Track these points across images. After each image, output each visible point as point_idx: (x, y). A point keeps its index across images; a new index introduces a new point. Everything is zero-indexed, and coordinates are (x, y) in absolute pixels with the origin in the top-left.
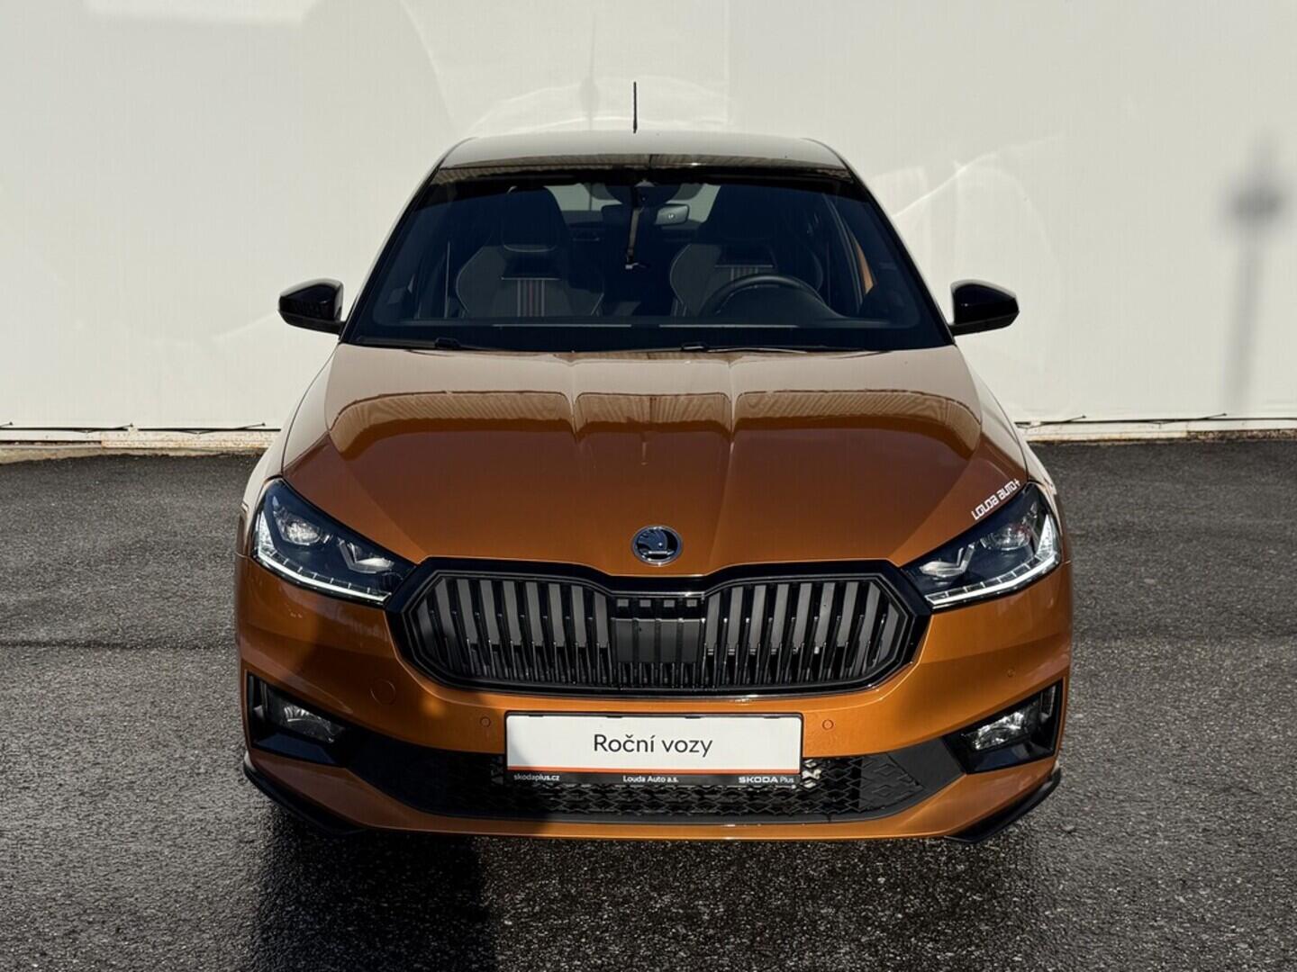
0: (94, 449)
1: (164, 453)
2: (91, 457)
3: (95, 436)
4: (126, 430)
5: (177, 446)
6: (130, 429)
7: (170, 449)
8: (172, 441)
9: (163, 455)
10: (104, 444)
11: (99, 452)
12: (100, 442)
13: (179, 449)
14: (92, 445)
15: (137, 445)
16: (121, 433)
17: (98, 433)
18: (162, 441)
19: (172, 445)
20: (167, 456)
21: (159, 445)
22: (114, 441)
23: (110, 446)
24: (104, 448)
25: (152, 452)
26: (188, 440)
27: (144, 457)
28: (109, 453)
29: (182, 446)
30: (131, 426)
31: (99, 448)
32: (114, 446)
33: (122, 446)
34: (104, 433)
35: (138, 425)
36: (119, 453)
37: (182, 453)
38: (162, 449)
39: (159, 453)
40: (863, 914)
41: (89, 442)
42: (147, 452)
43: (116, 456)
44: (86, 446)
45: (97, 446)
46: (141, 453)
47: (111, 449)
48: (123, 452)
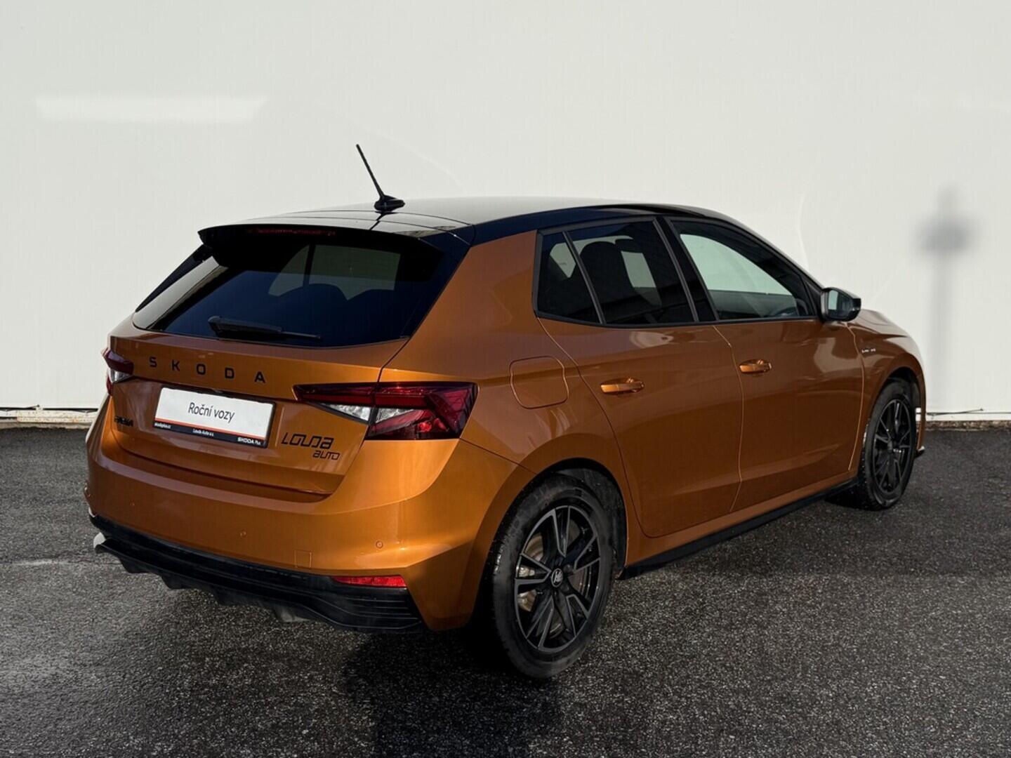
0: (11, 423)
1: (62, 426)
2: (9, 429)
3: (12, 414)
4: (35, 409)
5: (71, 422)
6: (37, 408)
7: (67, 424)
8: (67, 417)
9: (61, 428)
10: (19, 420)
11: (16, 426)
12: (16, 418)
13: (73, 424)
14: (12, 421)
15: (42, 420)
16: (31, 412)
17: (14, 411)
18: (60, 417)
19: (67, 421)
20: (64, 429)
21: (59, 420)
22: (25, 417)
23: (23, 421)
24: (20, 423)
25: (53, 426)
26: (79, 417)
27: (46, 429)
28: (23, 426)
29: (75, 421)
30: (38, 406)
31: (15, 423)
32: (25, 421)
33: (32, 421)
34: (18, 411)
35: (43, 406)
36: (29, 426)
37: (75, 427)
38: (60, 423)
39: (58, 426)
41: (9, 418)
42: (49, 426)
43: (27, 428)
44: (7, 421)
45: (15, 421)
46: (45, 426)
47: (24, 423)
48: (32, 425)
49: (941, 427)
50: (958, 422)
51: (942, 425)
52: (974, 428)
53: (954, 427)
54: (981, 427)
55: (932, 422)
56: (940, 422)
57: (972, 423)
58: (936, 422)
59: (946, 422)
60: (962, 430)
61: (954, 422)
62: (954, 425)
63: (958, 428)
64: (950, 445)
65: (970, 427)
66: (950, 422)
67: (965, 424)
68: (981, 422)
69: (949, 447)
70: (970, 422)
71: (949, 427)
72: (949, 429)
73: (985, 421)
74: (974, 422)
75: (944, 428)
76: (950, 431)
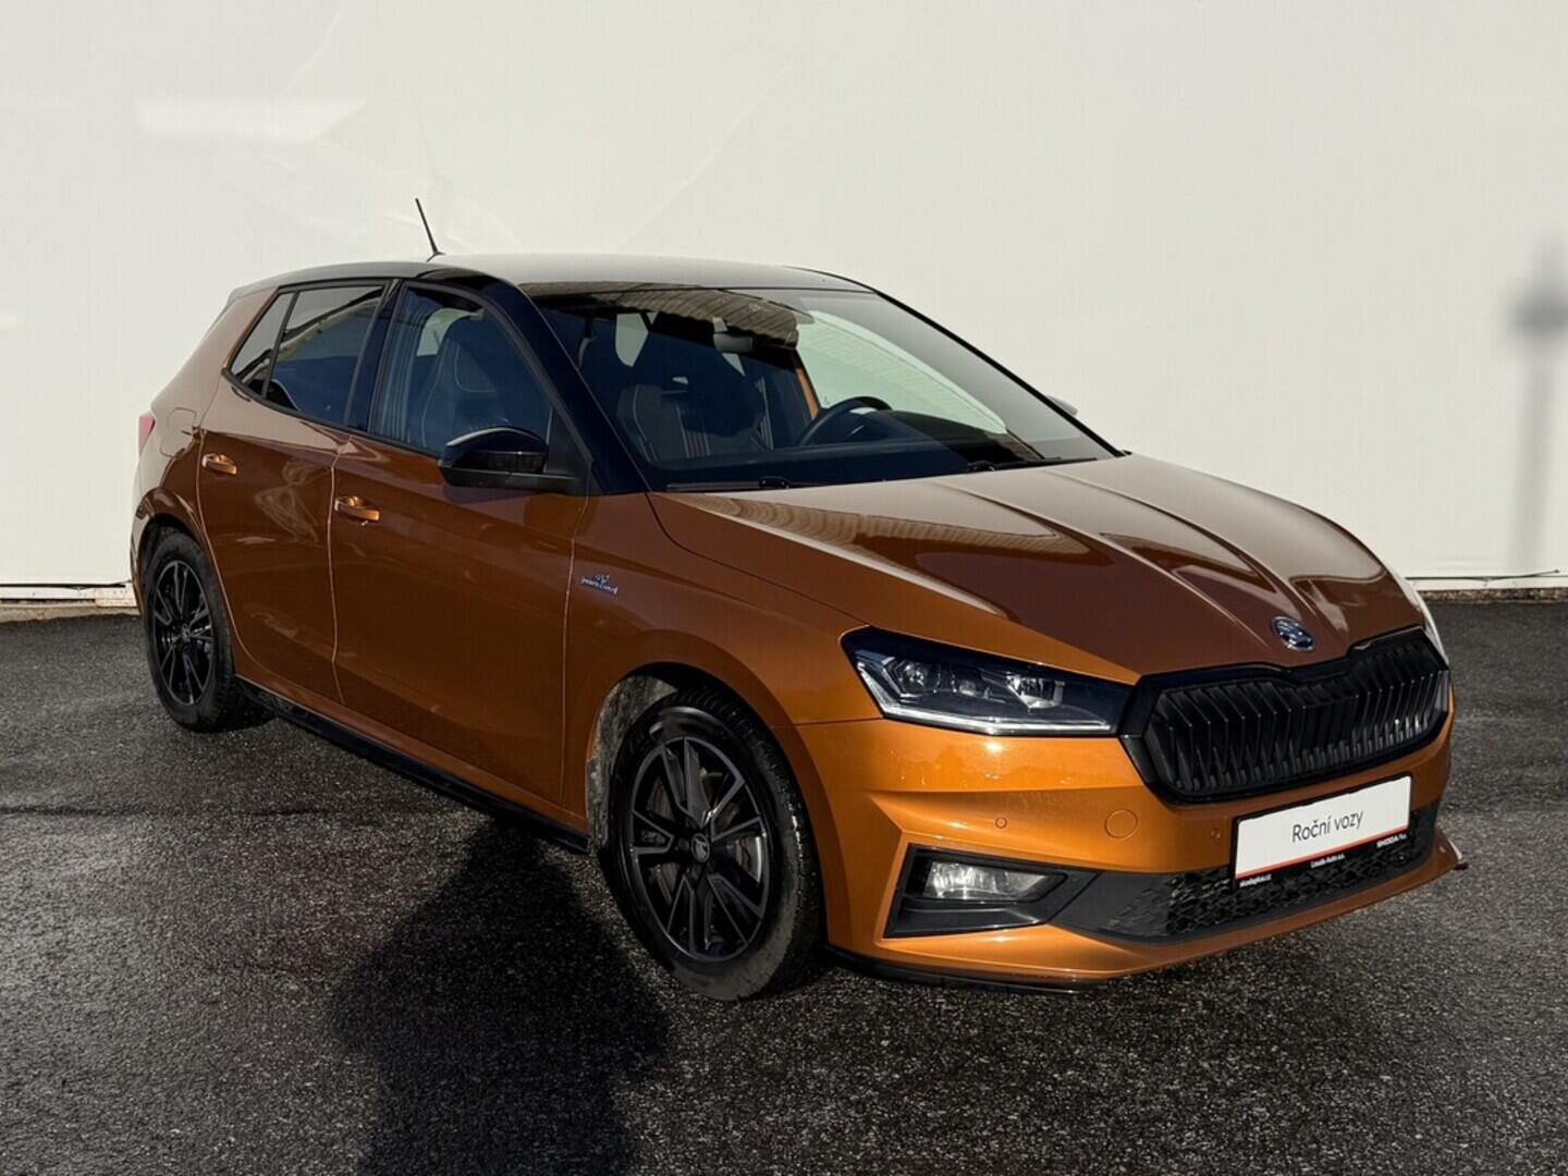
0: (87, 608)
2: (82, 618)
3: (88, 593)
4: (124, 586)
6: (128, 585)
10: (99, 603)
11: (92, 612)
12: (93, 600)
14: (86, 604)
16: (118, 590)
17: (92, 590)
22: (109, 599)
23: (105, 605)
24: (99, 607)
28: (104, 612)
30: (130, 581)
31: (92, 608)
32: (109, 605)
33: (119, 605)
34: (98, 590)
36: (114, 612)
40: (858, 1074)
41: (81, 600)
43: (111, 616)
44: (78, 604)
45: (92, 604)
47: (107, 608)
48: (119, 611)
49: (1498, 598)
50: (1522, 589)
51: (1498, 594)
52: (1546, 598)
53: (1517, 598)
54: (1556, 597)
55: (1484, 590)
56: (1495, 590)
57: (1542, 592)
58: (1490, 590)
59: (1504, 591)
60: (1529, 602)
61: (1516, 591)
62: (1516, 595)
63: (1523, 598)
64: (1525, 624)
65: (1540, 598)
66: (1510, 590)
67: (1532, 593)
68: (1554, 589)
69: (1525, 627)
70: (1539, 590)
71: (1509, 598)
72: (1513, 601)
73: (1560, 589)
74: (1544, 589)
75: (1503, 599)
76: (1515, 604)
